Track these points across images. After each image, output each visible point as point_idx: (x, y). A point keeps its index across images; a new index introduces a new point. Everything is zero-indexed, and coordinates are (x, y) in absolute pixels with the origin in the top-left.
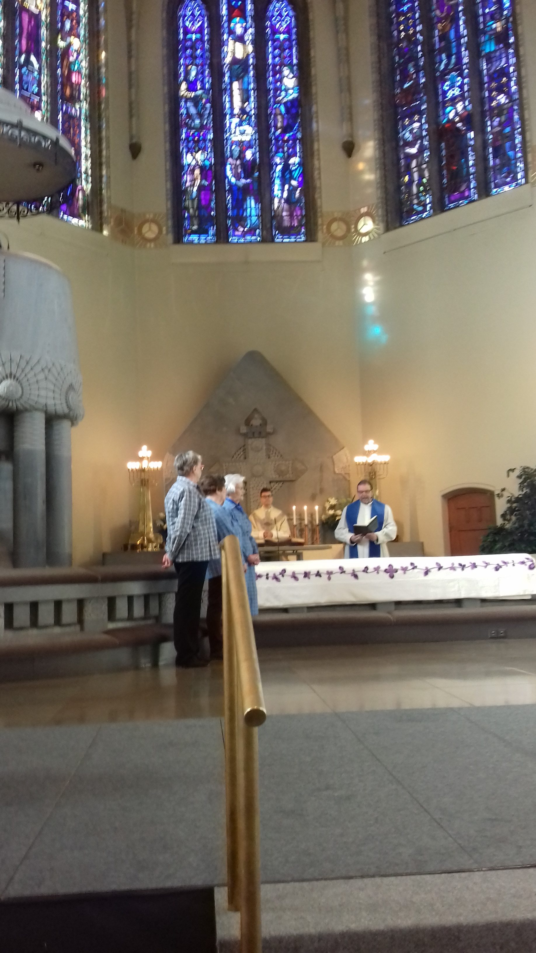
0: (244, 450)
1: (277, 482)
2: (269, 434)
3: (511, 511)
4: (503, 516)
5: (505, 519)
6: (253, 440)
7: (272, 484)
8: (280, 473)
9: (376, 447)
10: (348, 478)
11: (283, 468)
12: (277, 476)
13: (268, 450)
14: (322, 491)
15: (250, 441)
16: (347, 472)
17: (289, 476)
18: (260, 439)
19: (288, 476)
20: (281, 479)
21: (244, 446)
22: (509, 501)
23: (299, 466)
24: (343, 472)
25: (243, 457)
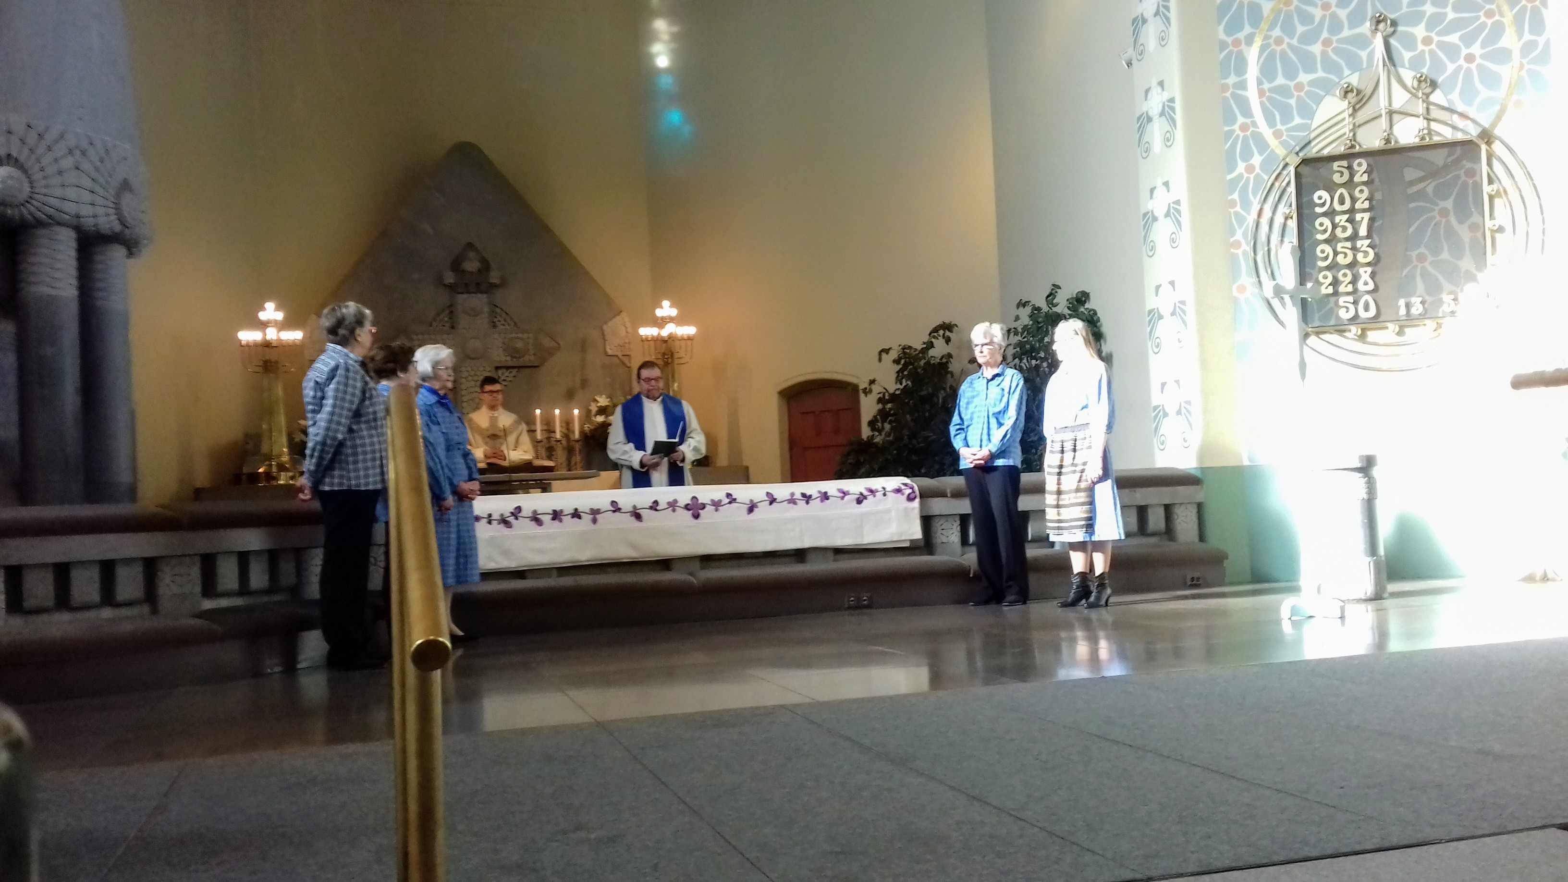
0: (451, 312)
1: (507, 368)
2: (494, 286)
3: (883, 415)
4: (872, 424)
5: (873, 429)
6: (465, 296)
7: (500, 372)
8: (514, 353)
9: (674, 312)
10: (627, 362)
11: (519, 345)
12: (509, 358)
13: (493, 314)
14: (584, 384)
15: (461, 298)
16: (628, 353)
17: (529, 359)
18: (479, 295)
19: (527, 358)
20: (515, 363)
21: (451, 306)
22: (880, 401)
23: (546, 342)
24: (619, 354)
25: (448, 325)
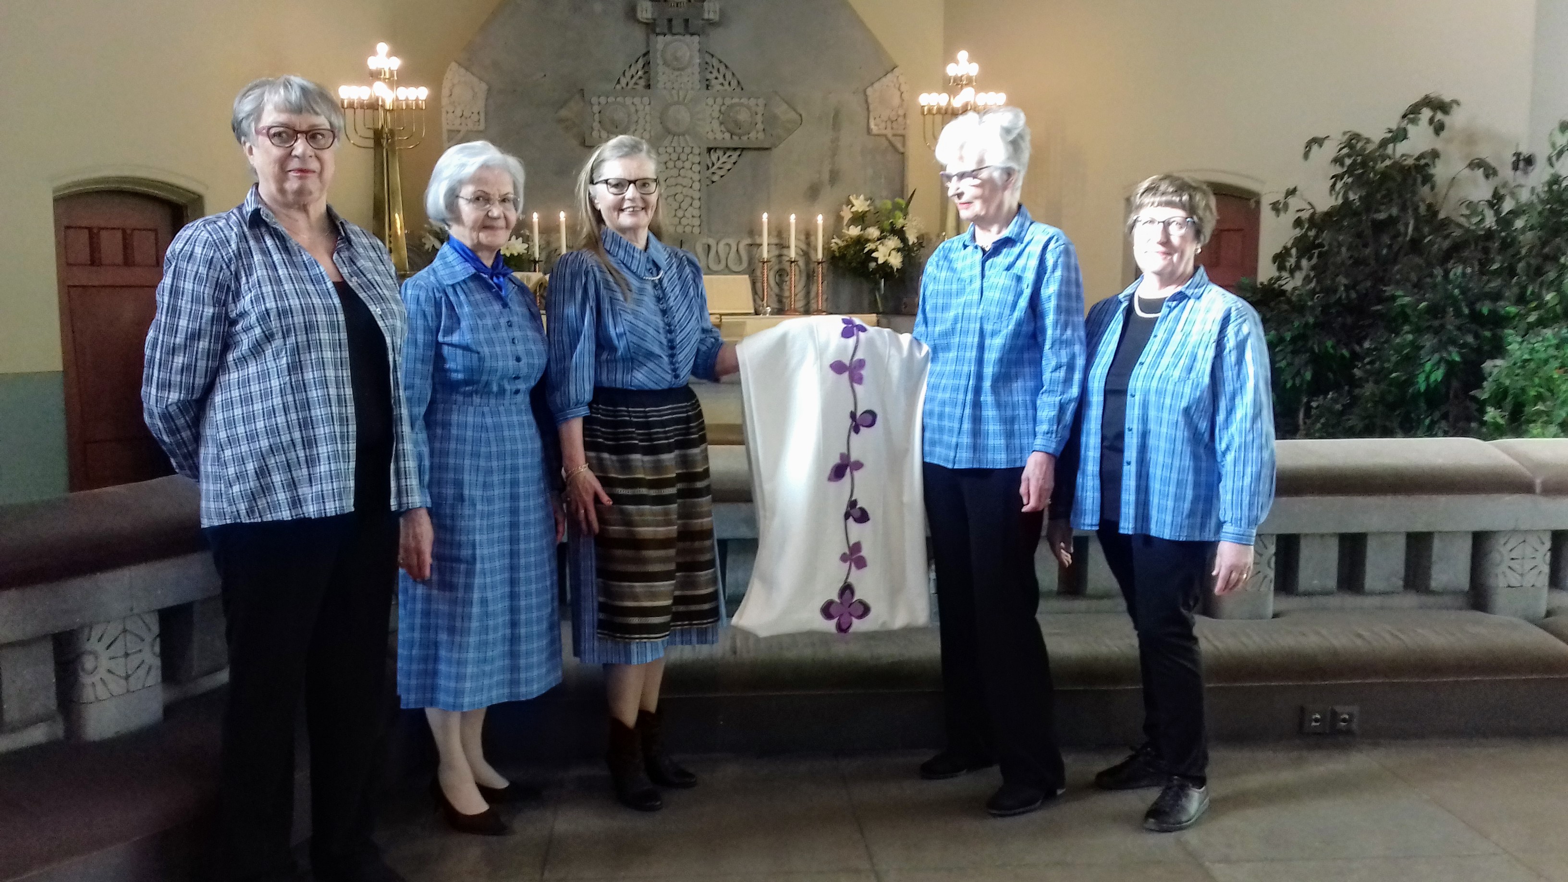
0: (647, 64)
1: (726, 150)
2: (711, 23)
3: (1304, 246)
6: (669, 37)
7: (714, 156)
8: (733, 127)
9: (971, 69)
10: (899, 146)
11: (743, 116)
12: (727, 136)
13: (705, 66)
14: (834, 177)
15: (660, 41)
16: (900, 132)
17: (756, 137)
18: (688, 38)
21: (646, 54)
23: (782, 110)
24: (889, 133)
25: (642, 82)
